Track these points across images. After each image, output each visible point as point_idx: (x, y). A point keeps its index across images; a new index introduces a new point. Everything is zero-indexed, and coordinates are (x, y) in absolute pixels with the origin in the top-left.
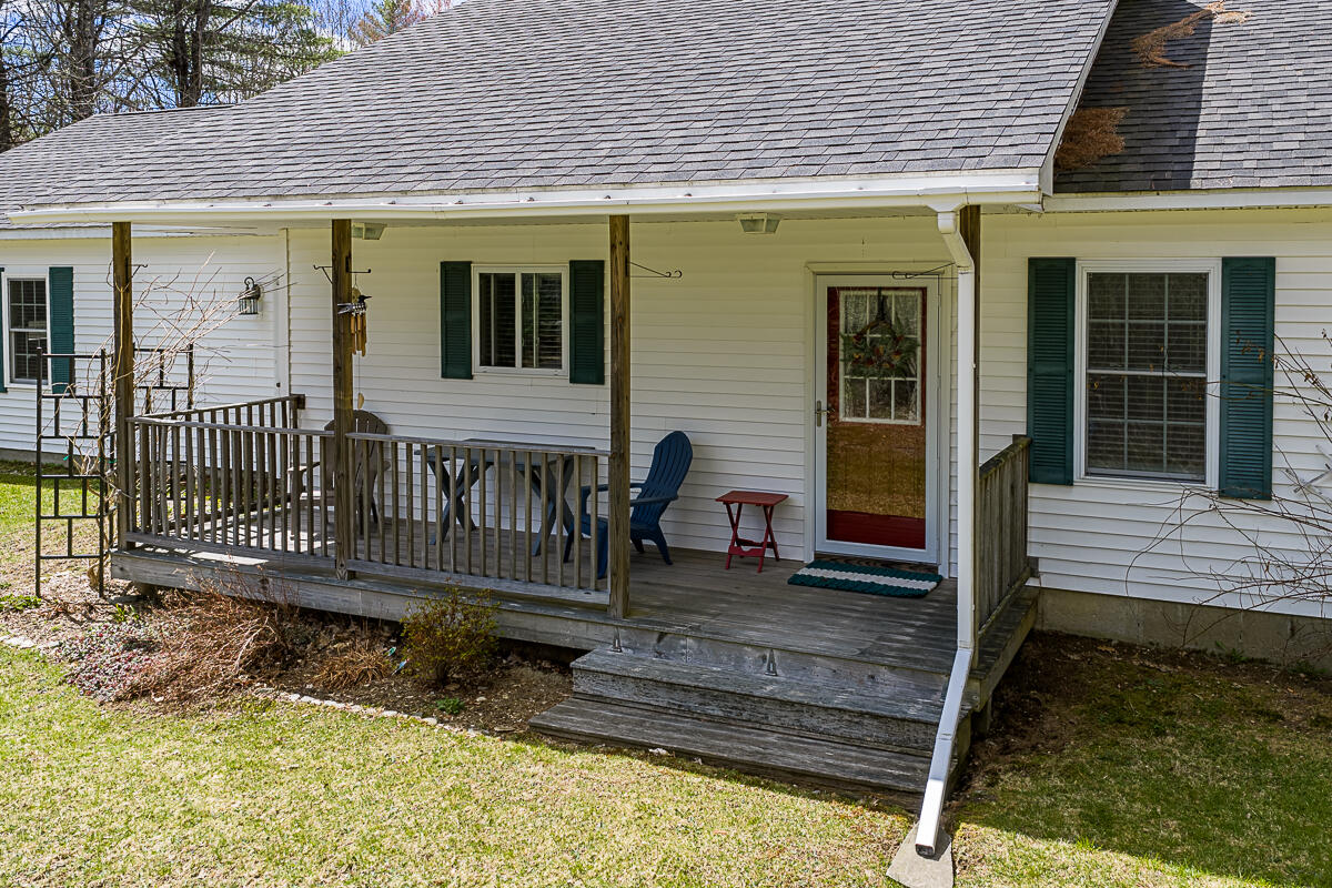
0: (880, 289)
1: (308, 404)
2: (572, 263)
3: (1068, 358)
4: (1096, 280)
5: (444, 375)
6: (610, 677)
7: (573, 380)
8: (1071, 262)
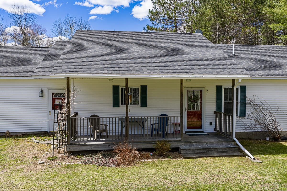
0: (194, 90)
1: (78, 114)
2: (141, 86)
3: (221, 100)
4: (225, 88)
5: (113, 107)
6: (188, 150)
7: (141, 106)
8: (222, 86)
